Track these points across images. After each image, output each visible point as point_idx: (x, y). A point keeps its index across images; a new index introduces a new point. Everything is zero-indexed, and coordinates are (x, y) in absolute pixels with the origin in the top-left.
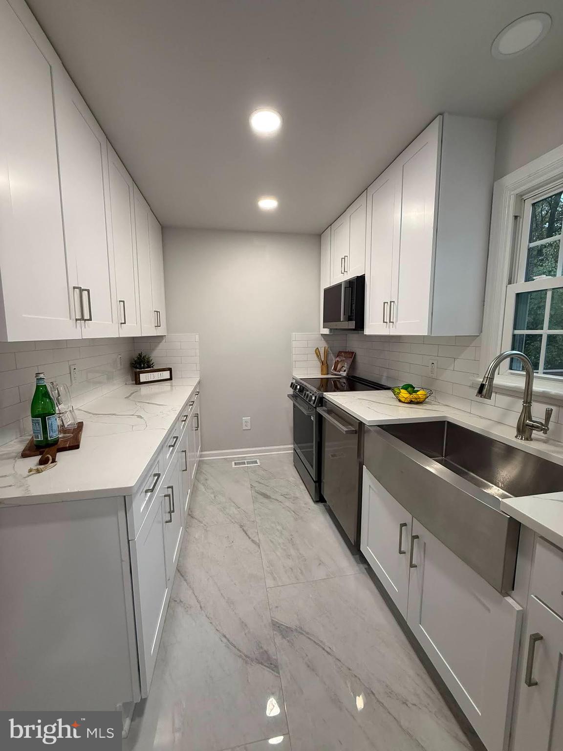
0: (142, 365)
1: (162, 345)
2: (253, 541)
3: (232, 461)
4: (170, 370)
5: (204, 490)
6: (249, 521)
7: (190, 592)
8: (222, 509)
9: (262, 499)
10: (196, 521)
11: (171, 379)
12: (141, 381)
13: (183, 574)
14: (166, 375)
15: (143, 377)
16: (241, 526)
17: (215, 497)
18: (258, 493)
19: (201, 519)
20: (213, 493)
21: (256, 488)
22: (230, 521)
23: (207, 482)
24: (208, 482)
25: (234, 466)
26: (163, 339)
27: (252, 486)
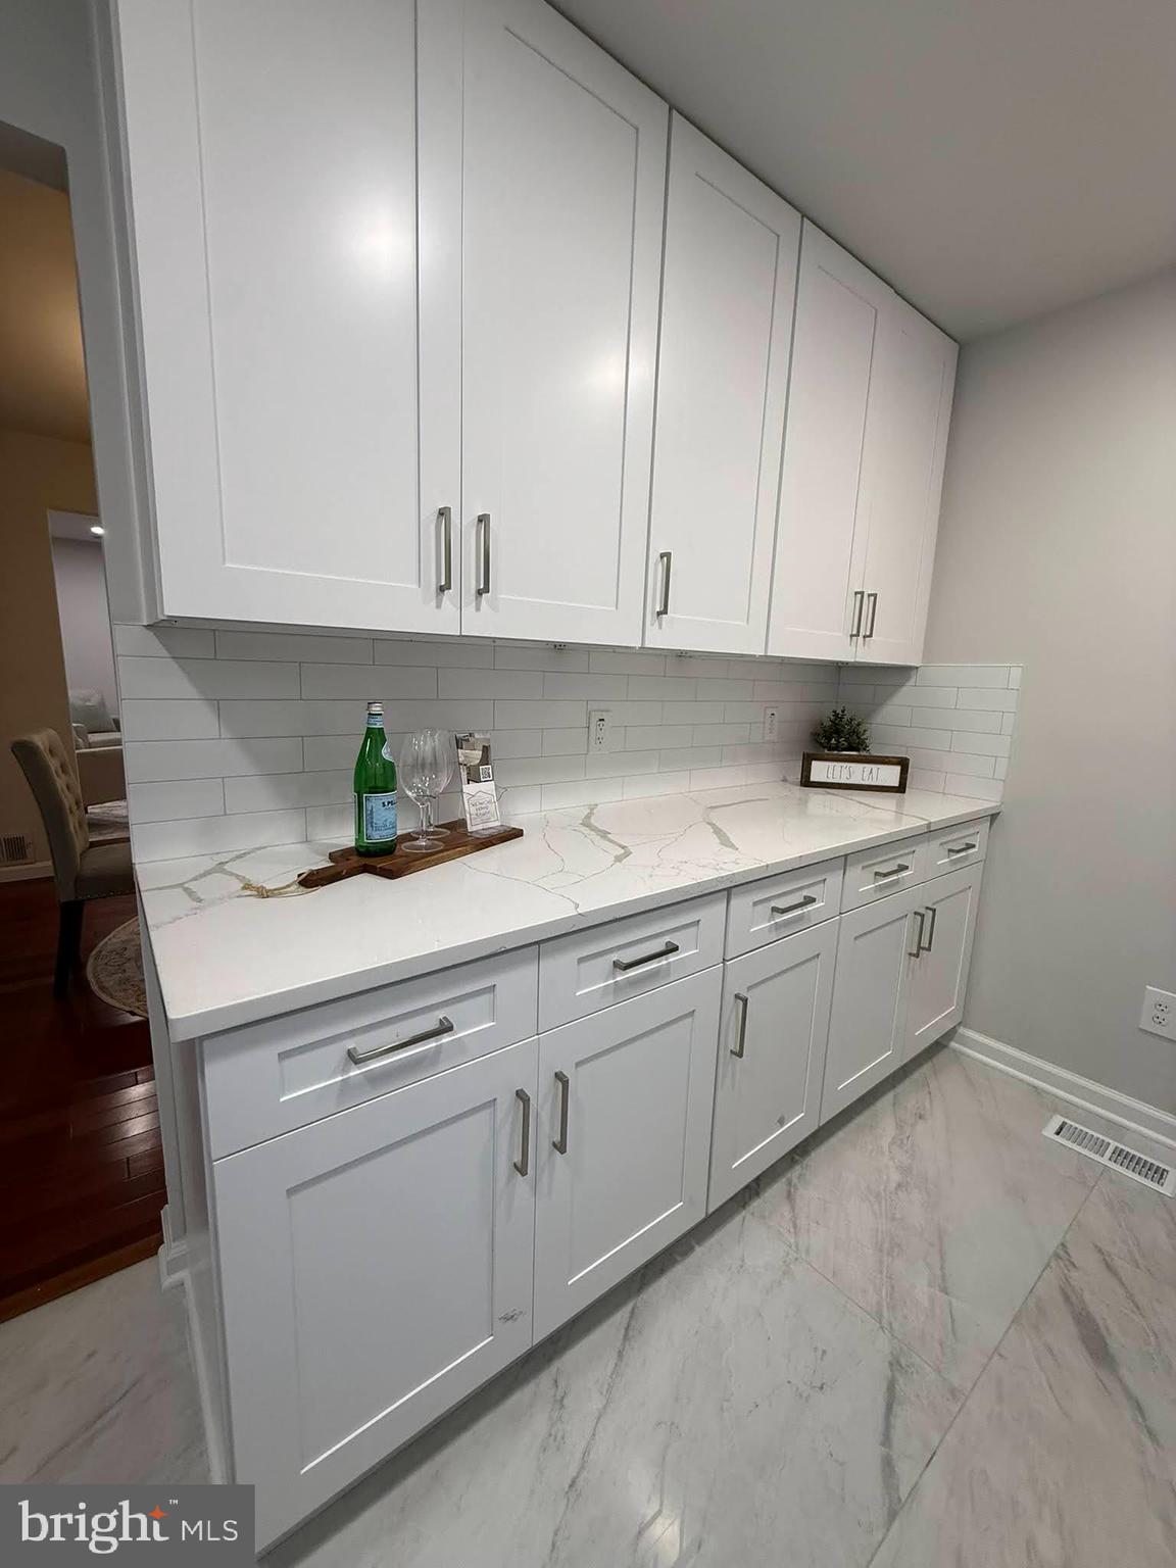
0: (833, 741)
1: (905, 695)
2: (888, 1464)
3: (1056, 1111)
4: (903, 764)
5: (885, 1143)
6: (938, 1371)
7: (596, 1403)
8: (886, 1245)
9: (1064, 1336)
10: (788, 1215)
11: (901, 788)
12: (812, 779)
13: (631, 1333)
14: (889, 775)
15: (820, 771)
16: (895, 1364)
17: (899, 1186)
18: (1067, 1299)
19: (802, 1222)
20: (906, 1171)
21: (1074, 1274)
22: (879, 1304)
23: (913, 1126)
24: (920, 1126)
25: (1049, 1132)
26: (908, 679)
27: (1062, 1254)
